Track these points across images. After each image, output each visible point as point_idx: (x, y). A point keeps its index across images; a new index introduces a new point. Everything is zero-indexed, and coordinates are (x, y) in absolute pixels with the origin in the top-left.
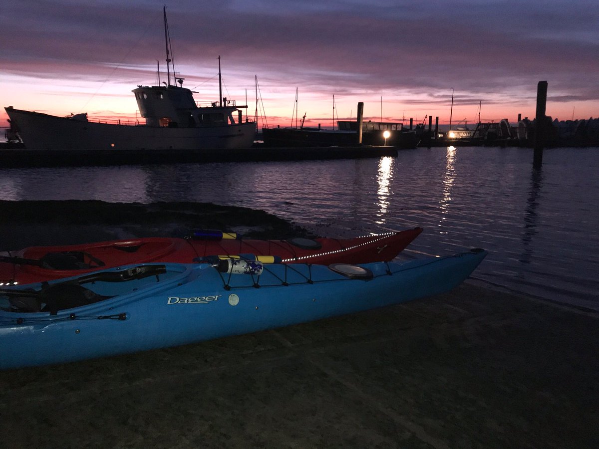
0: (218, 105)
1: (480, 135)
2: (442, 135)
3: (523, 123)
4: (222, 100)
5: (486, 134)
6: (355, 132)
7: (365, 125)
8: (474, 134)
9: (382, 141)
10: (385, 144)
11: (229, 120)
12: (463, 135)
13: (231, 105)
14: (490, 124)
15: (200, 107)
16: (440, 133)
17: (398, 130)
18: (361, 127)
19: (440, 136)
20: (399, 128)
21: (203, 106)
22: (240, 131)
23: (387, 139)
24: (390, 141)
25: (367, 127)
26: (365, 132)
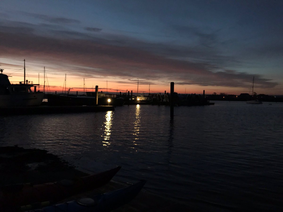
0: (23, 83)
1: (150, 99)
2: (134, 99)
3: (167, 95)
4: (26, 81)
5: (152, 99)
6: (95, 98)
7: (99, 94)
8: (147, 98)
9: (107, 104)
10: (109, 105)
11: (29, 91)
12: (143, 99)
13: (30, 83)
14: (154, 95)
15: (13, 84)
16: (133, 98)
17: (114, 97)
18: (97, 94)
19: (133, 99)
20: (115, 96)
21: (14, 83)
22: (35, 96)
23: (109, 102)
24: (111, 104)
25: (100, 95)
26: (99, 97)
